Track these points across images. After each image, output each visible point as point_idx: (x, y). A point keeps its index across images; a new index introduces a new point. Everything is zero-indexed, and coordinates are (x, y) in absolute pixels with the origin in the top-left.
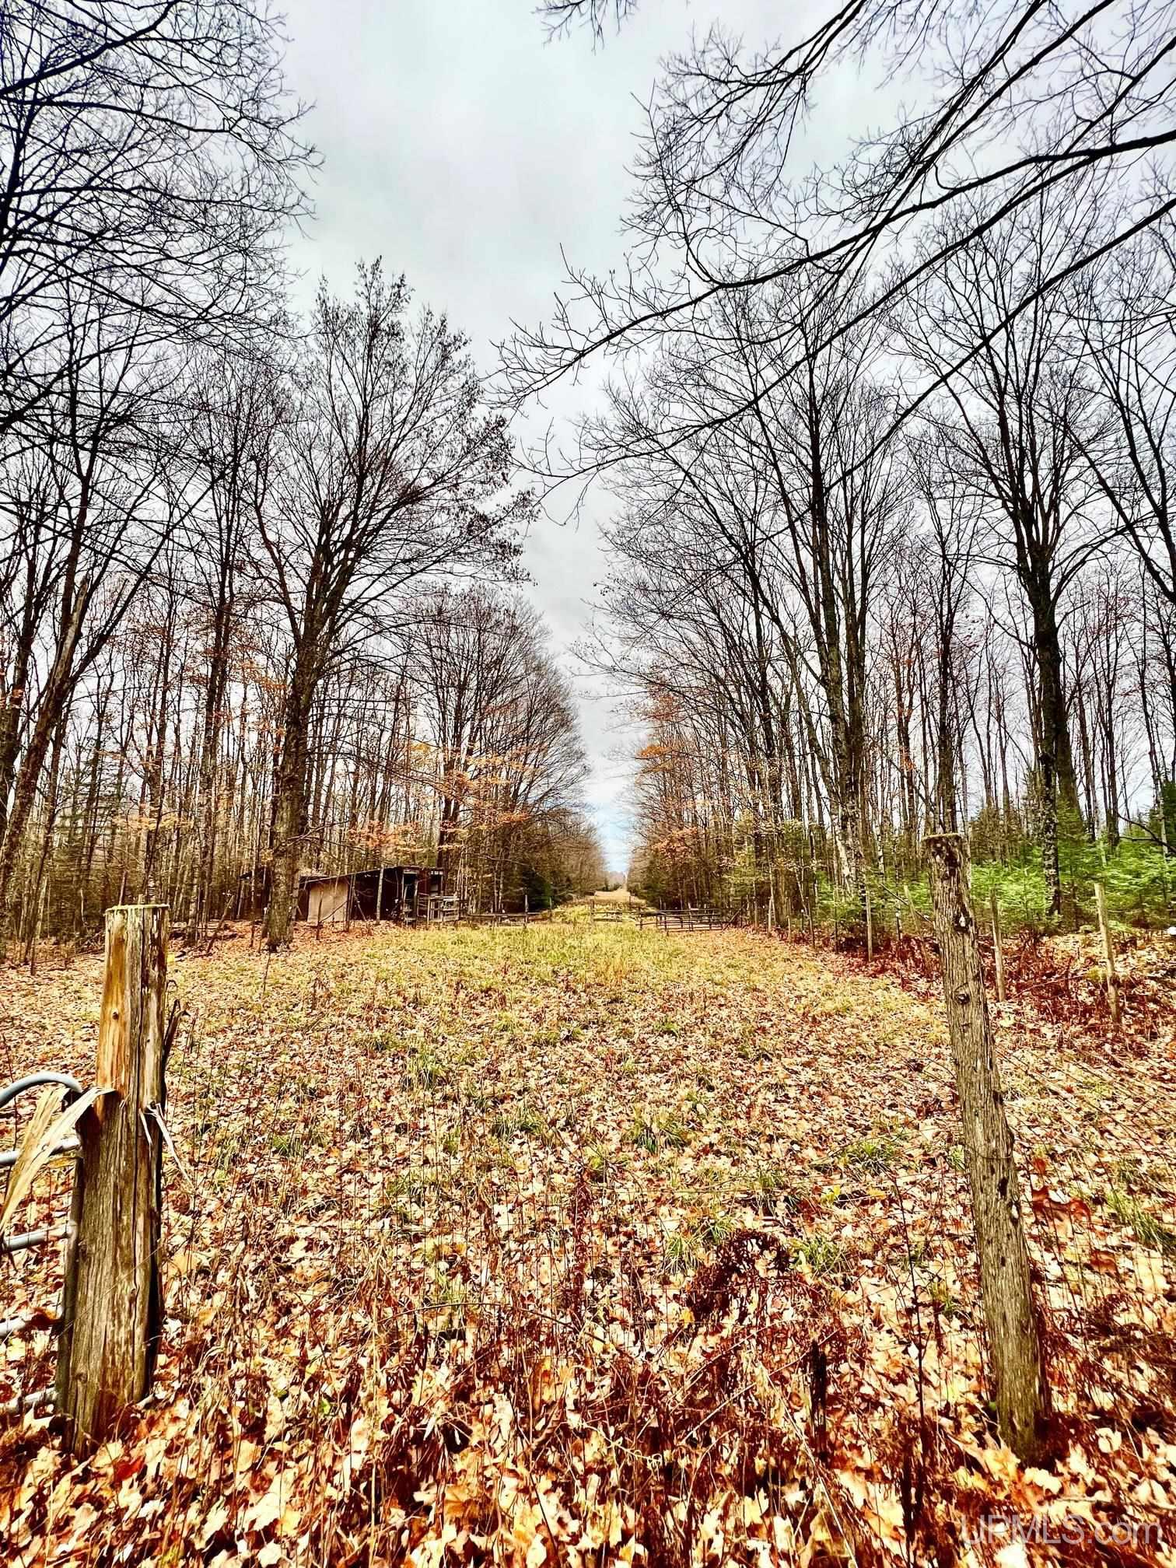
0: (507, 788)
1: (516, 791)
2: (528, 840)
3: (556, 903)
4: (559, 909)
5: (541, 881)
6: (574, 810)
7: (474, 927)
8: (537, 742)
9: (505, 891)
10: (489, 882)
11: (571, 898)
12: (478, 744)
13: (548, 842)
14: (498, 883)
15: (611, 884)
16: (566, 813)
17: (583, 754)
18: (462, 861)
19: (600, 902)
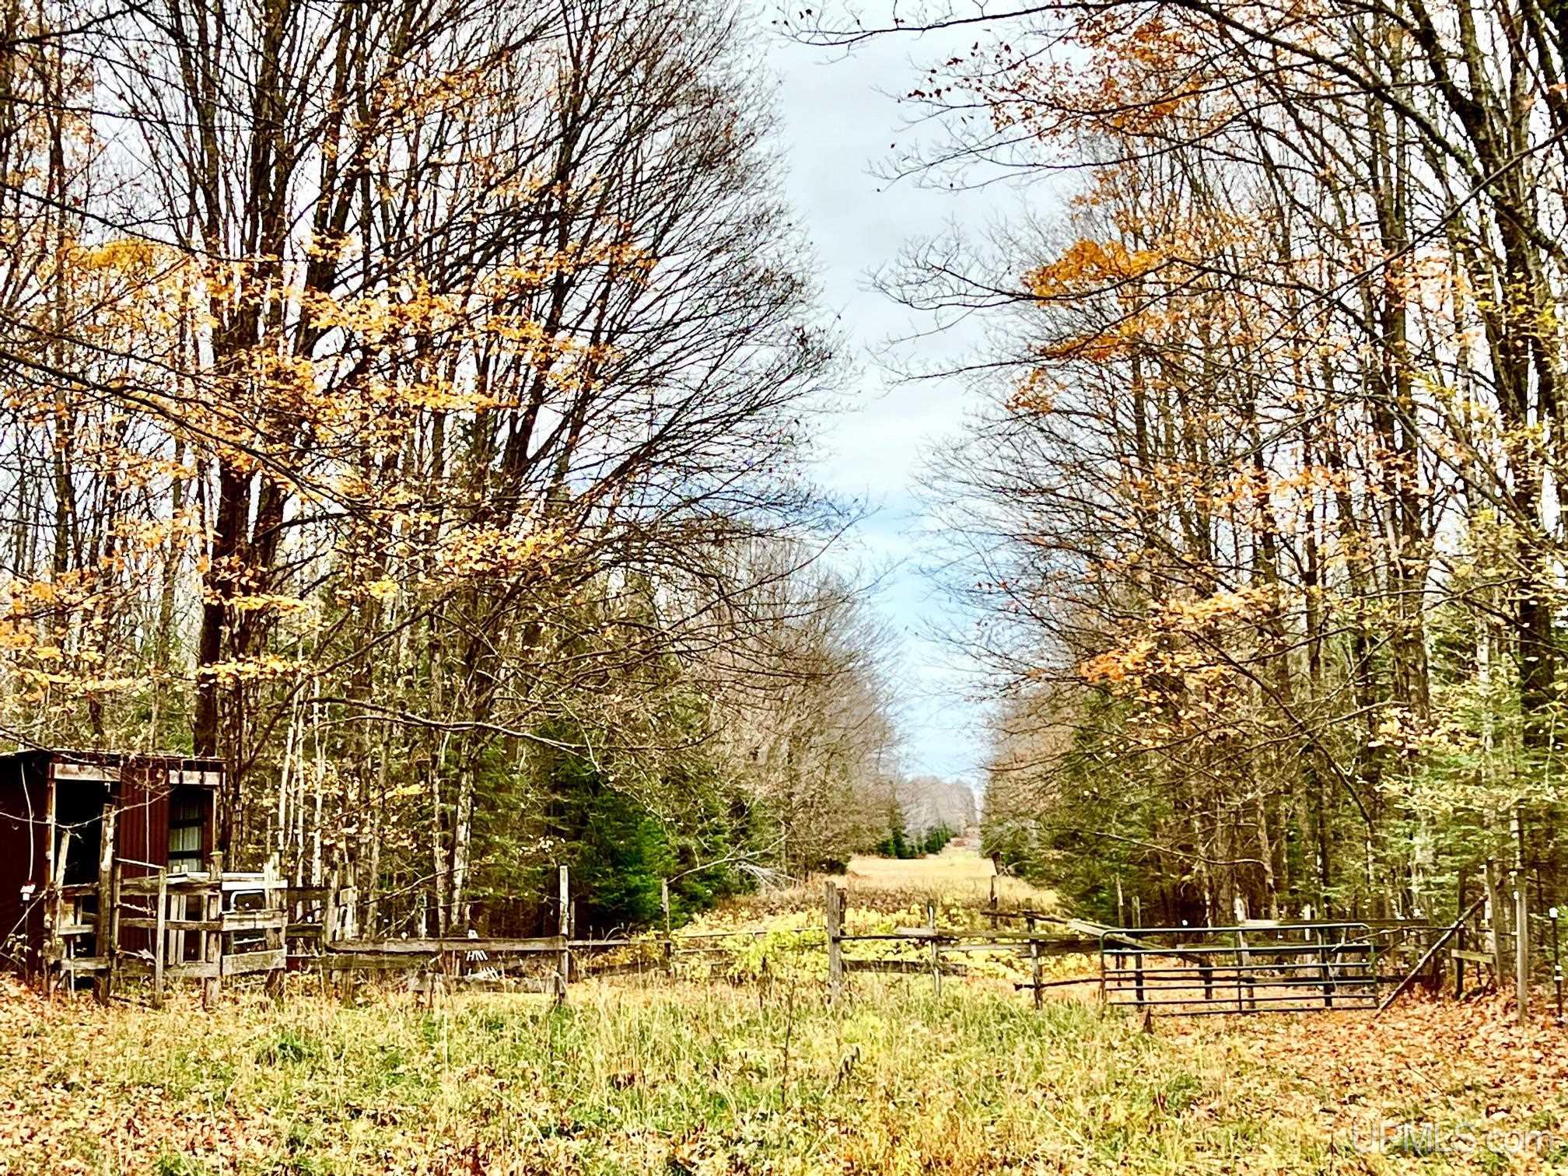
0: (480, 428)
1: (519, 440)
2: (569, 643)
3: (691, 903)
4: (701, 926)
5: (626, 814)
6: (761, 519)
7: (349, 996)
8: (605, 232)
9: (478, 851)
10: (414, 816)
11: (749, 884)
12: (352, 245)
13: (652, 653)
14: (448, 822)
15: (917, 824)
16: (724, 532)
17: (794, 285)
18: (297, 729)
19: (872, 900)
